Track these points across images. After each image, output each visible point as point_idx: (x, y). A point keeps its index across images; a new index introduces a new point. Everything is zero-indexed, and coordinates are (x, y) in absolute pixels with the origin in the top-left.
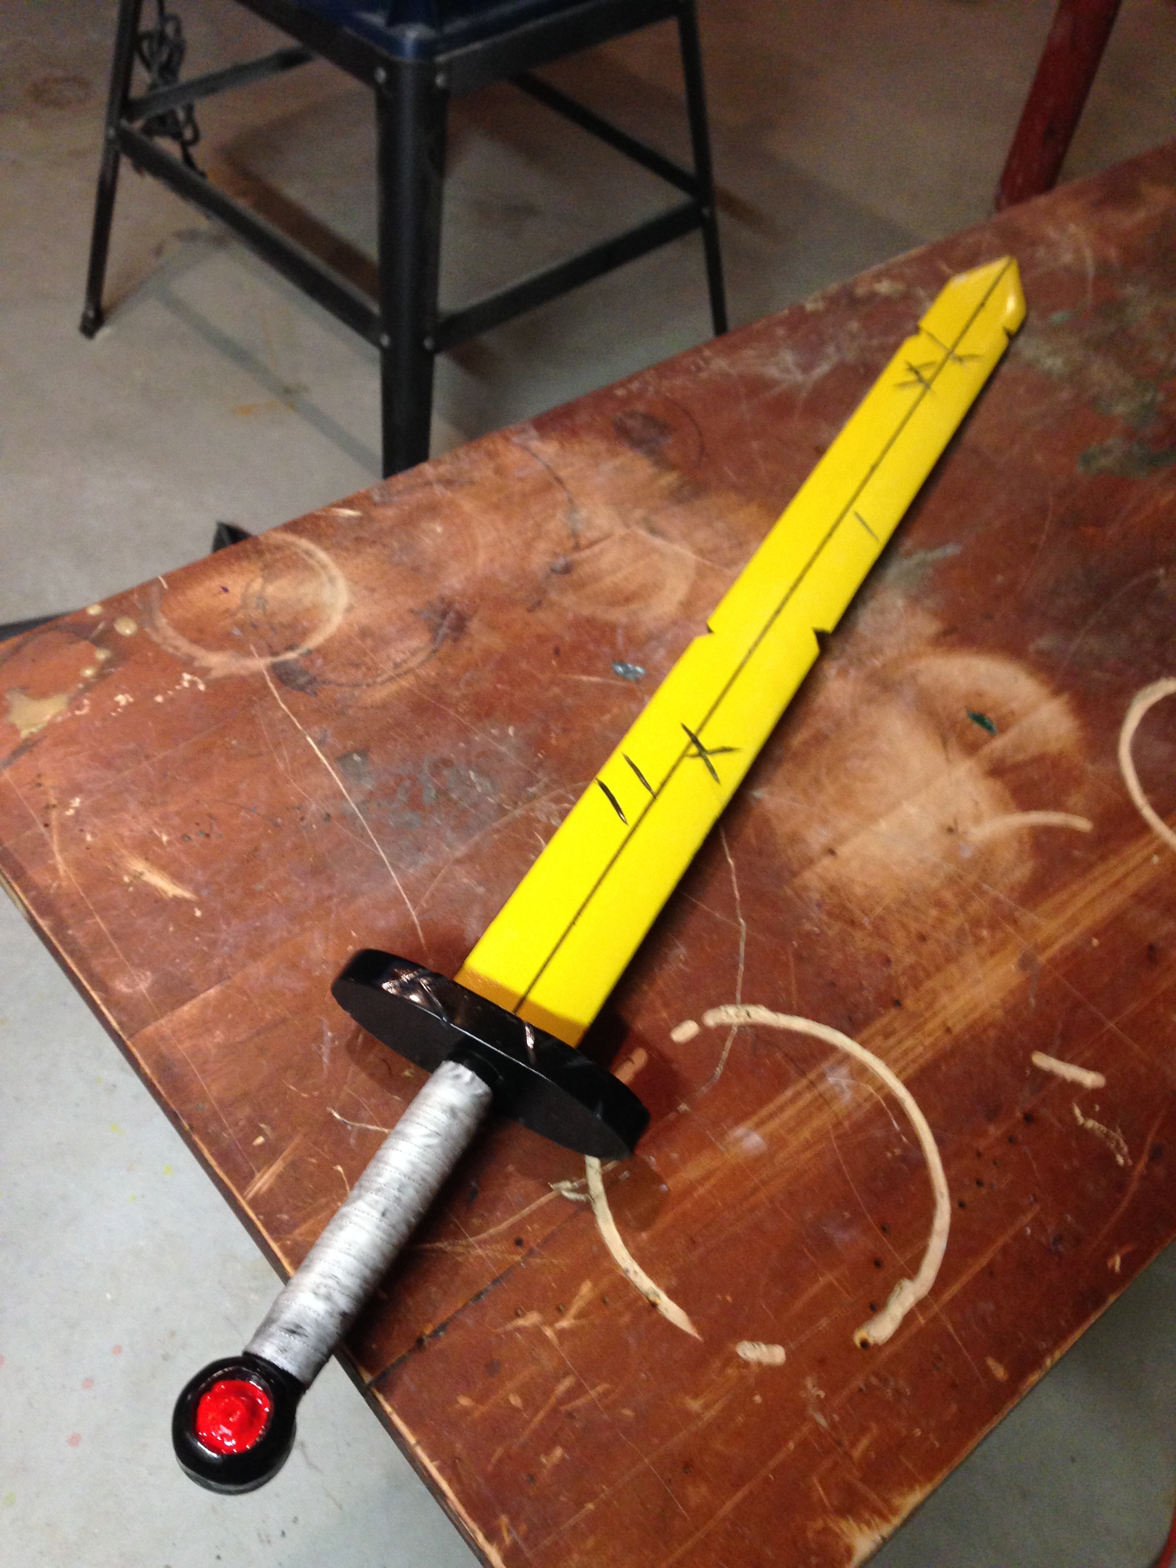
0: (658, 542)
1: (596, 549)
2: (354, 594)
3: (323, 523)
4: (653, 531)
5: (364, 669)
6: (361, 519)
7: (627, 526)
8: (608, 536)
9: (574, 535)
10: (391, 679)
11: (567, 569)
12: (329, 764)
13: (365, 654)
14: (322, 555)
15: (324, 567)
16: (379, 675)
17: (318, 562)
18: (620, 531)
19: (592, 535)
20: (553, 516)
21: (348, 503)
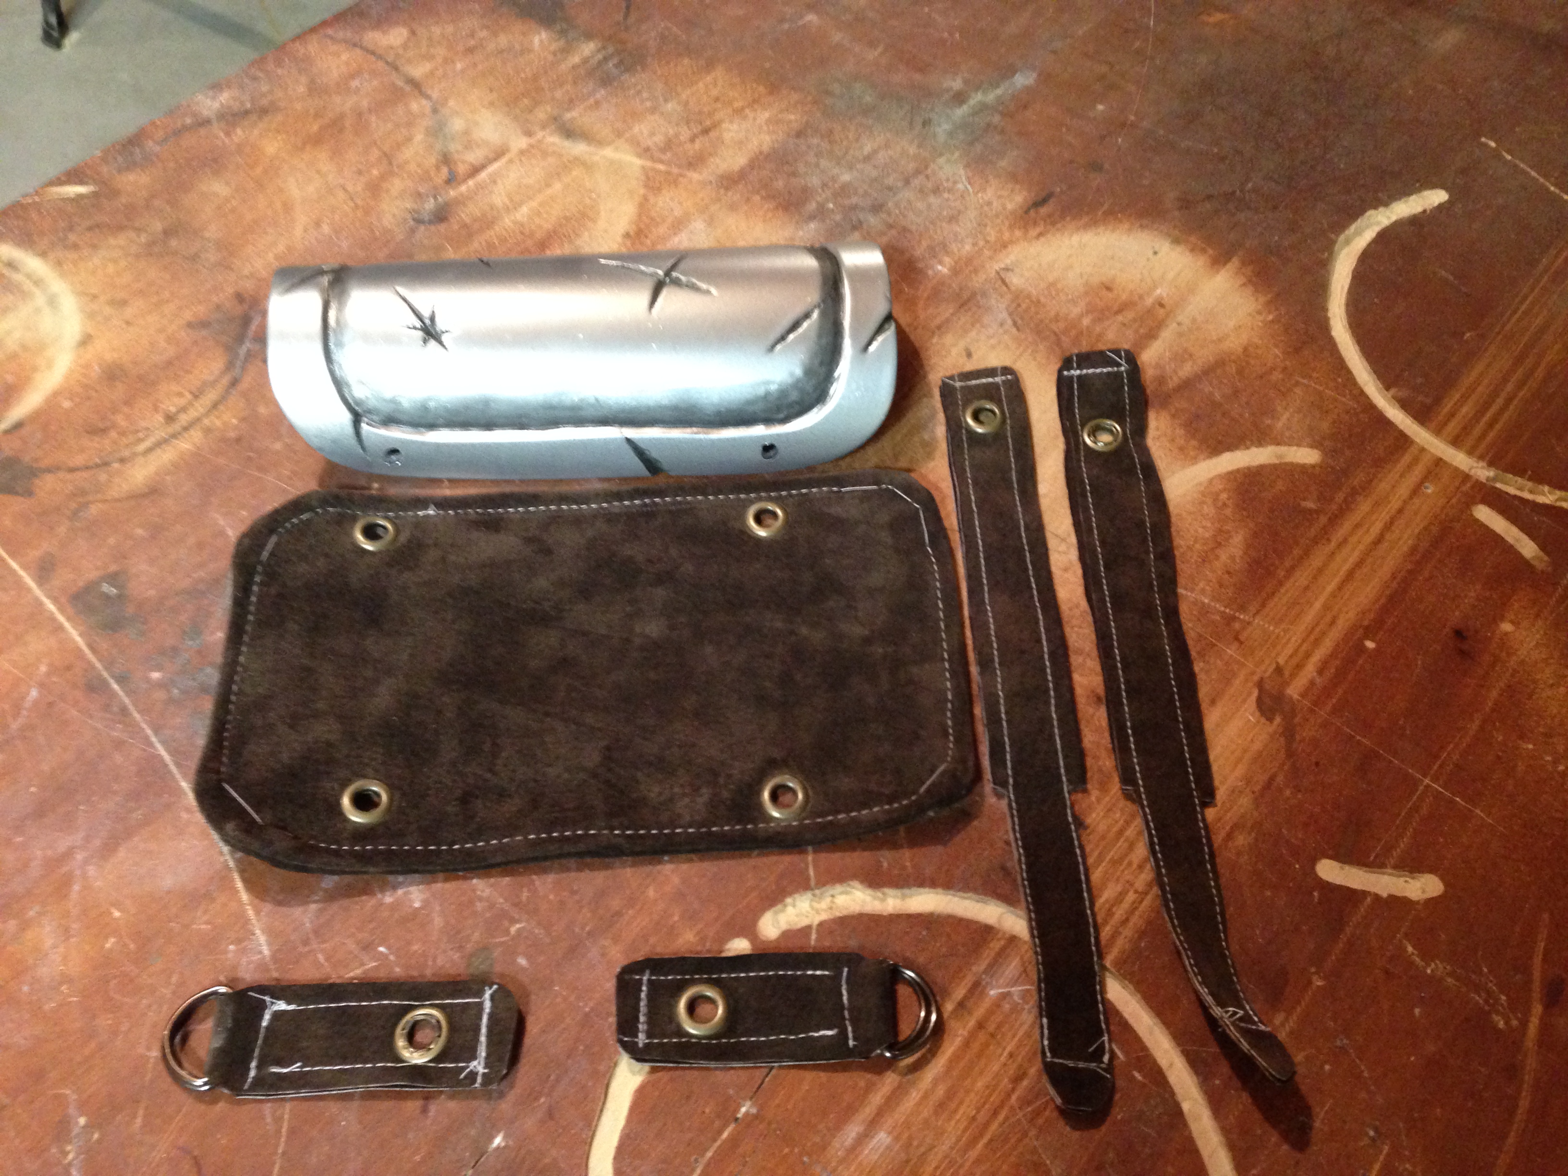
0: (579, 148)
1: (483, 175)
2: (91, 316)
3: (34, 215)
4: (569, 133)
5: (113, 434)
6: (95, 195)
7: (529, 134)
8: (499, 153)
9: (446, 159)
10: (160, 444)
11: (441, 216)
12: (59, 609)
13: (115, 410)
14: (33, 263)
15: (38, 282)
16: (140, 440)
17: (29, 276)
18: (520, 142)
19: (474, 157)
20: (409, 139)
21: (74, 176)
